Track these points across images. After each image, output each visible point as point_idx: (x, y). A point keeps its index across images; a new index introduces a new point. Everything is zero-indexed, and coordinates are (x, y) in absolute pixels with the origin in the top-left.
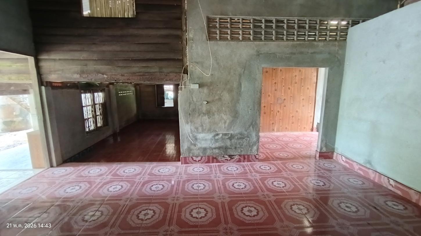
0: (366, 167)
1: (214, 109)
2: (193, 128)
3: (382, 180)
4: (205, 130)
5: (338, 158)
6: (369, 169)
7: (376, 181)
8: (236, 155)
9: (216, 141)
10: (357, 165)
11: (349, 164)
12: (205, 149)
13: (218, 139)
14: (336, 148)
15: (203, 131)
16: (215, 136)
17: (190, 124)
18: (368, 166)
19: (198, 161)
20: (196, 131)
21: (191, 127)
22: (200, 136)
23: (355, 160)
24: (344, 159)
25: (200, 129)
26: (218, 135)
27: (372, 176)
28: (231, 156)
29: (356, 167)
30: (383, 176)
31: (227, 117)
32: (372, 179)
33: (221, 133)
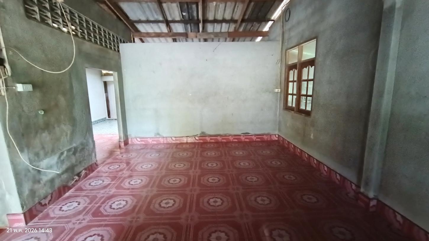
0: (157, 138)
1: (53, 120)
2: (32, 156)
3: (168, 140)
4: (48, 152)
5: (133, 141)
6: (159, 138)
7: (165, 142)
8: (82, 171)
9: (62, 162)
10: (151, 139)
11: (144, 142)
12: (52, 181)
13: (63, 160)
14: (128, 135)
15: (46, 155)
16: (60, 157)
17: (26, 151)
18: (158, 136)
19: (49, 203)
20: (37, 159)
21: (28, 155)
22: (44, 163)
23: (148, 137)
24: (139, 139)
25: (42, 153)
26: (62, 154)
27: (162, 140)
28: (79, 175)
29: (150, 141)
30: (168, 138)
31: (66, 128)
32: (162, 143)
33: (65, 150)
